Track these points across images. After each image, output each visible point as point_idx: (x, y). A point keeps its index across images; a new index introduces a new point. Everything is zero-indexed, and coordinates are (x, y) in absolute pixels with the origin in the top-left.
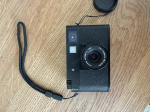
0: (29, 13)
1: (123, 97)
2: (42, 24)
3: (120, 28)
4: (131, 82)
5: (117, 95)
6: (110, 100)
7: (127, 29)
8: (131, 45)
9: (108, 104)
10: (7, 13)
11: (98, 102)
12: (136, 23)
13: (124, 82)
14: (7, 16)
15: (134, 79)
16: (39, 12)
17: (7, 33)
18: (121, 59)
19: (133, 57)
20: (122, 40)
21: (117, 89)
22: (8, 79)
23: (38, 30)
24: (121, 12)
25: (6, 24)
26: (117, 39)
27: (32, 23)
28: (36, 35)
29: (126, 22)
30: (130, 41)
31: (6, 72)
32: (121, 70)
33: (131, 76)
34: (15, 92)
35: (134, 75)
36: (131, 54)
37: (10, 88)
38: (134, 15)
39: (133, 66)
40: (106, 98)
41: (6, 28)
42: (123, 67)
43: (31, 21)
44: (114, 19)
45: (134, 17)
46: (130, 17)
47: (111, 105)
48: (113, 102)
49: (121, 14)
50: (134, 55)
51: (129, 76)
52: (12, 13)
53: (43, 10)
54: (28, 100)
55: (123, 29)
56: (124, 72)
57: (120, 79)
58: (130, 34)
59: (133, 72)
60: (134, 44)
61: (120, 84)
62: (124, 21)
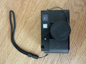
0: (16, 5)
1: (77, 56)
2: (24, 12)
3: (74, 13)
4: (82, 47)
5: (73, 55)
6: (69, 59)
7: (79, 13)
8: (81, 23)
9: (67, 61)
10: (2, 6)
11: (61, 60)
12: (84, 9)
13: (77, 47)
14: (2, 8)
15: (84, 45)
16: (22, 4)
17: (3, 18)
18: (75, 32)
19: (83, 31)
20: (76, 20)
21: (73, 52)
22: (4, 46)
23: (22, 15)
24: (75, 2)
25: (2, 13)
26: (72, 20)
27: (18, 11)
28: (21, 19)
29: (78, 8)
30: (81, 20)
31: (3, 42)
32: (75, 39)
33: (82, 43)
34: (8, 54)
35: (84, 42)
36: (81, 29)
37: (5, 52)
39: (83, 37)
40: (66, 57)
41: (2, 15)
42: (76, 37)
43: (17, 10)
44: (70, 7)
45: (83, 5)
46: (80, 5)
47: (69, 62)
48: (71, 60)
49: (75, 3)
50: (83, 29)
51: (81, 43)
52: (6, 5)
53: (25, 3)
54: (17, 59)
55: (76, 12)
56: (77, 40)
57: (75, 45)
58: (81, 16)
59: (83, 40)
60: (83, 22)
61: (75, 48)
62: (76, 7)
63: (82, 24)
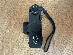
1: (67, 48)
2: (23, 15)
3: (63, 14)
4: (71, 41)
5: (64, 47)
6: (61, 50)
7: (66, 14)
9: (60, 52)
10: (5, 10)
11: (55, 52)
12: (70, 10)
13: (67, 41)
14: (5, 12)
15: (72, 39)
16: (21, 8)
17: (6, 20)
18: (64, 29)
19: (70, 28)
20: (64, 20)
21: (64, 45)
22: (8, 43)
24: (63, 5)
25: (5, 16)
26: (61, 19)
28: (21, 20)
29: (66, 10)
30: (68, 20)
31: (7, 40)
32: (65, 35)
33: (70, 37)
34: (12, 50)
35: (72, 37)
36: (69, 26)
37: (10, 48)
38: (69, 6)
39: (71, 32)
40: (59, 49)
41: (5, 18)
42: (66, 33)
43: (18, 13)
44: (60, 9)
45: (69, 8)
46: (67, 8)
47: (61, 53)
48: (62, 51)
50: (71, 27)
51: (69, 38)
52: (8, 10)
53: (23, 7)
54: (19, 53)
55: (64, 14)
56: (66, 36)
57: (65, 39)
58: (68, 16)
59: (71, 35)
60: (70, 21)
61: (65, 42)
62: (64, 10)
63: (69, 22)
